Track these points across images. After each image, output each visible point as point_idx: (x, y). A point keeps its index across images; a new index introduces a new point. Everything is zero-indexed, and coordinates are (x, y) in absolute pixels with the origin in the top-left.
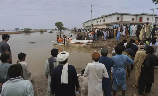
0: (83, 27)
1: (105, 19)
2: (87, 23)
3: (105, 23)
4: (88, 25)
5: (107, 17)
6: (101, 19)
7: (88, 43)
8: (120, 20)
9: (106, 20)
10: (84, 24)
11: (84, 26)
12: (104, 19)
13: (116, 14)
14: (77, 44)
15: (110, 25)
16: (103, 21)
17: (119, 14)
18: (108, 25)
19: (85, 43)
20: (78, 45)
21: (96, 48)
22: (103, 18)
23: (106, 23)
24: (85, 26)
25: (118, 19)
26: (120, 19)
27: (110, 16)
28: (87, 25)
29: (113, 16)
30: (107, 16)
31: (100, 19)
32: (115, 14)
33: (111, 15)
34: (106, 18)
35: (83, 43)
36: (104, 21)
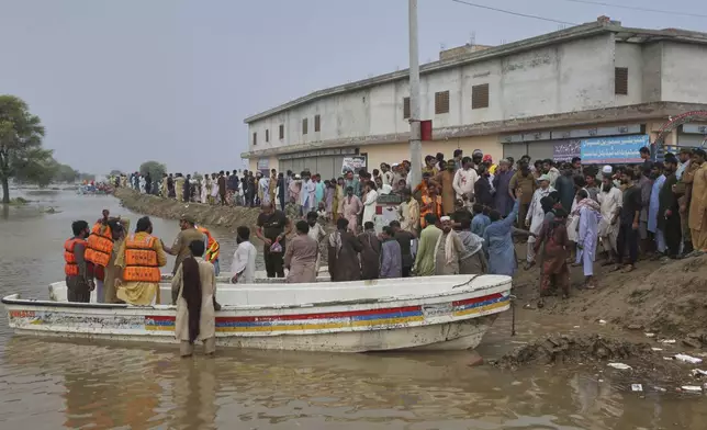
0: (253, 157)
1: (492, 77)
2: (292, 122)
3: (492, 114)
4: (311, 139)
5: (514, 62)
6: (449, 83)
7: (473, 303)
8: (633, 97)
9: (502, 86)
10: (261, 129)
11: (262, 145)
12: (479, 82)
13: (604, 34)
14: (346, 325)
15: (545, 136)
16: (468, 100)
17: (626, 38)
18: (515, 139)
19: (443, 307)
20: (348, 336)
21: (553, 357)
22: (470, 72)
23: (500, 118)
24: (276, 143)
25: (621, 81)
26: (633, 84)
27: (541, 56)
28: (295, 139)
29: (573, 58)
30: (507, 55)
31: (438, 85)
32: (596, 33)
33: (555, 44)
34: (495, 68)
35: (415, 310)
36: (480, 98)
